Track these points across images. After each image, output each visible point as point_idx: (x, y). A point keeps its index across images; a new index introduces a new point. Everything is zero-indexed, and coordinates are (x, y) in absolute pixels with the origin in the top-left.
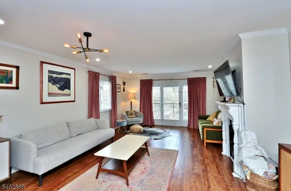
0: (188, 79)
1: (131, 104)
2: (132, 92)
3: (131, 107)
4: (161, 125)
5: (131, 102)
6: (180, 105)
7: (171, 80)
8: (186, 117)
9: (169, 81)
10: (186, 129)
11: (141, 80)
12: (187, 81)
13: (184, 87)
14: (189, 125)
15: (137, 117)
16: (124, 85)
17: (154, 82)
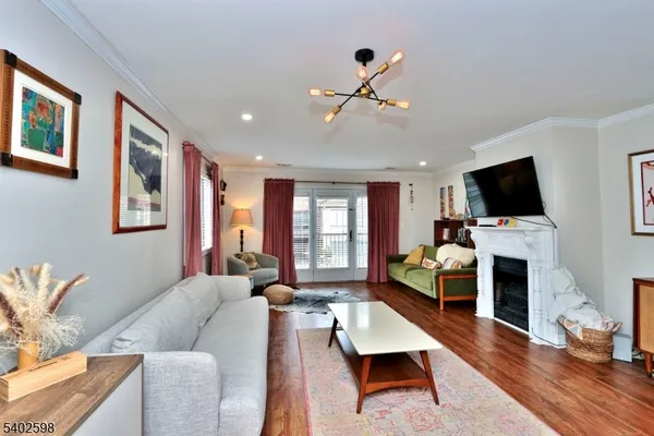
0: (368, 183)
1: (242, 237)
2: (244, 207)
3: (242, 243)
4: (310, 280)
5: (242, 232)
6: (351, 237)
7: (334, 183)
8: (363, 261)
9: (331, 186)
10: (365, 284)
11: (266, 180)
12: (365, 188)
13: (359, 200)
14: (370, 276)
15: (263, 266)
16: (224, 190)
17: (297, 186)
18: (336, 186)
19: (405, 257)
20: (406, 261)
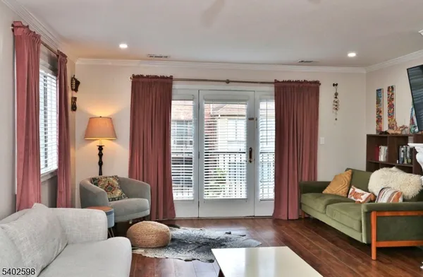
0: (276, 82)
1: (101, 155)
2: (104, 114)
3: (101, 164)
4: (195, 215)
5: (101, 148)
6: (251, 157)
7: (228, 82)
8: (267, 190)
9: (225, 87)
10: (270, 222)
11: (134, 76)
12: (271, 88)
13: (263, 105)
14: (276, 210)
15: (129, 196)
16: (76, 90)
17: (176, 86)
18: (231, 87)
19: (326, 184)
20: (327, 191)
